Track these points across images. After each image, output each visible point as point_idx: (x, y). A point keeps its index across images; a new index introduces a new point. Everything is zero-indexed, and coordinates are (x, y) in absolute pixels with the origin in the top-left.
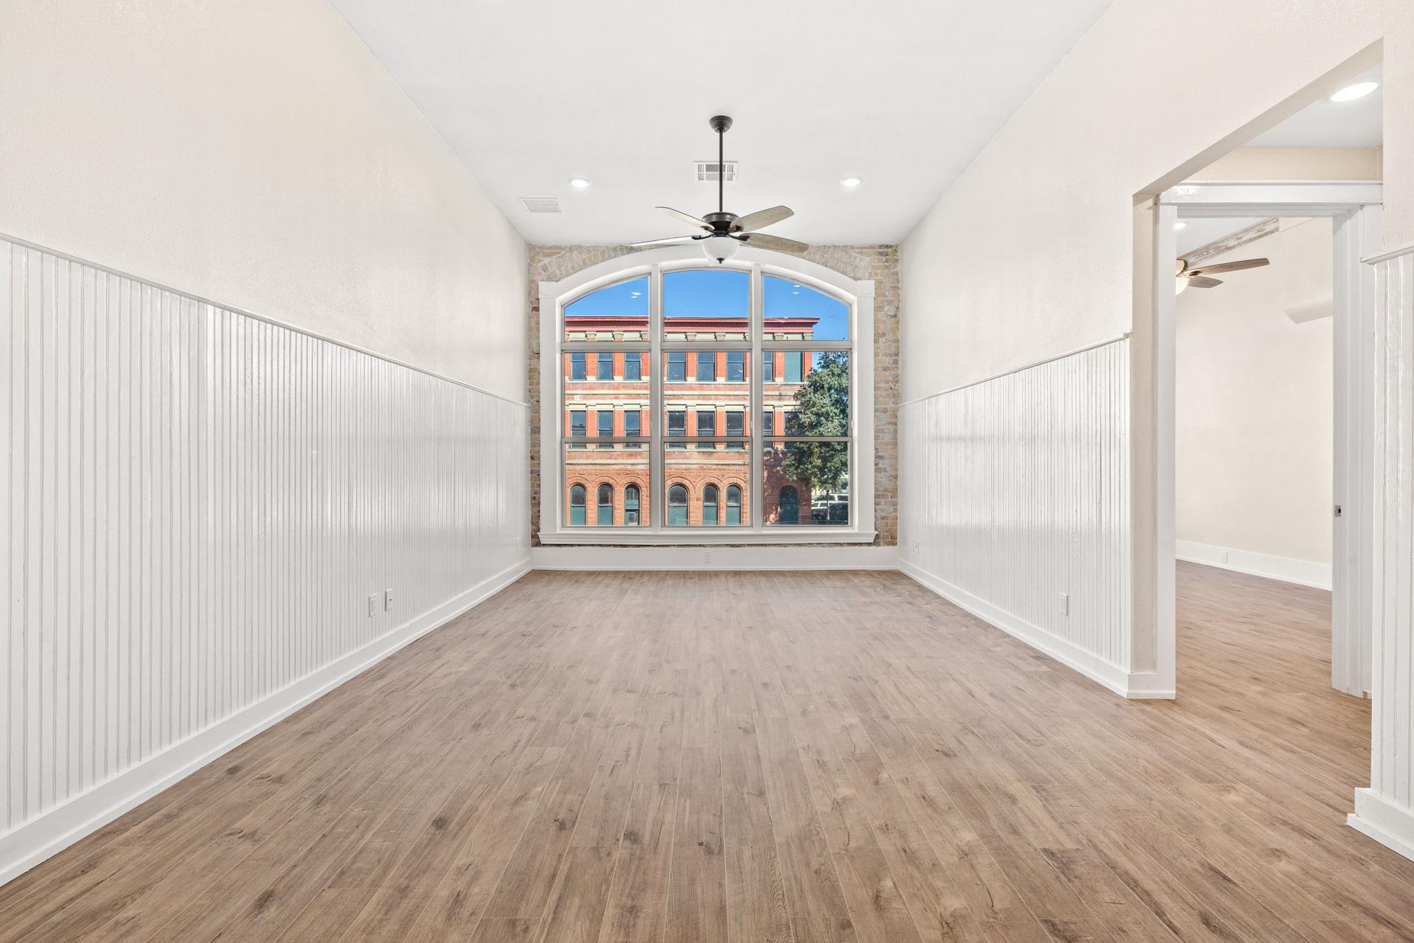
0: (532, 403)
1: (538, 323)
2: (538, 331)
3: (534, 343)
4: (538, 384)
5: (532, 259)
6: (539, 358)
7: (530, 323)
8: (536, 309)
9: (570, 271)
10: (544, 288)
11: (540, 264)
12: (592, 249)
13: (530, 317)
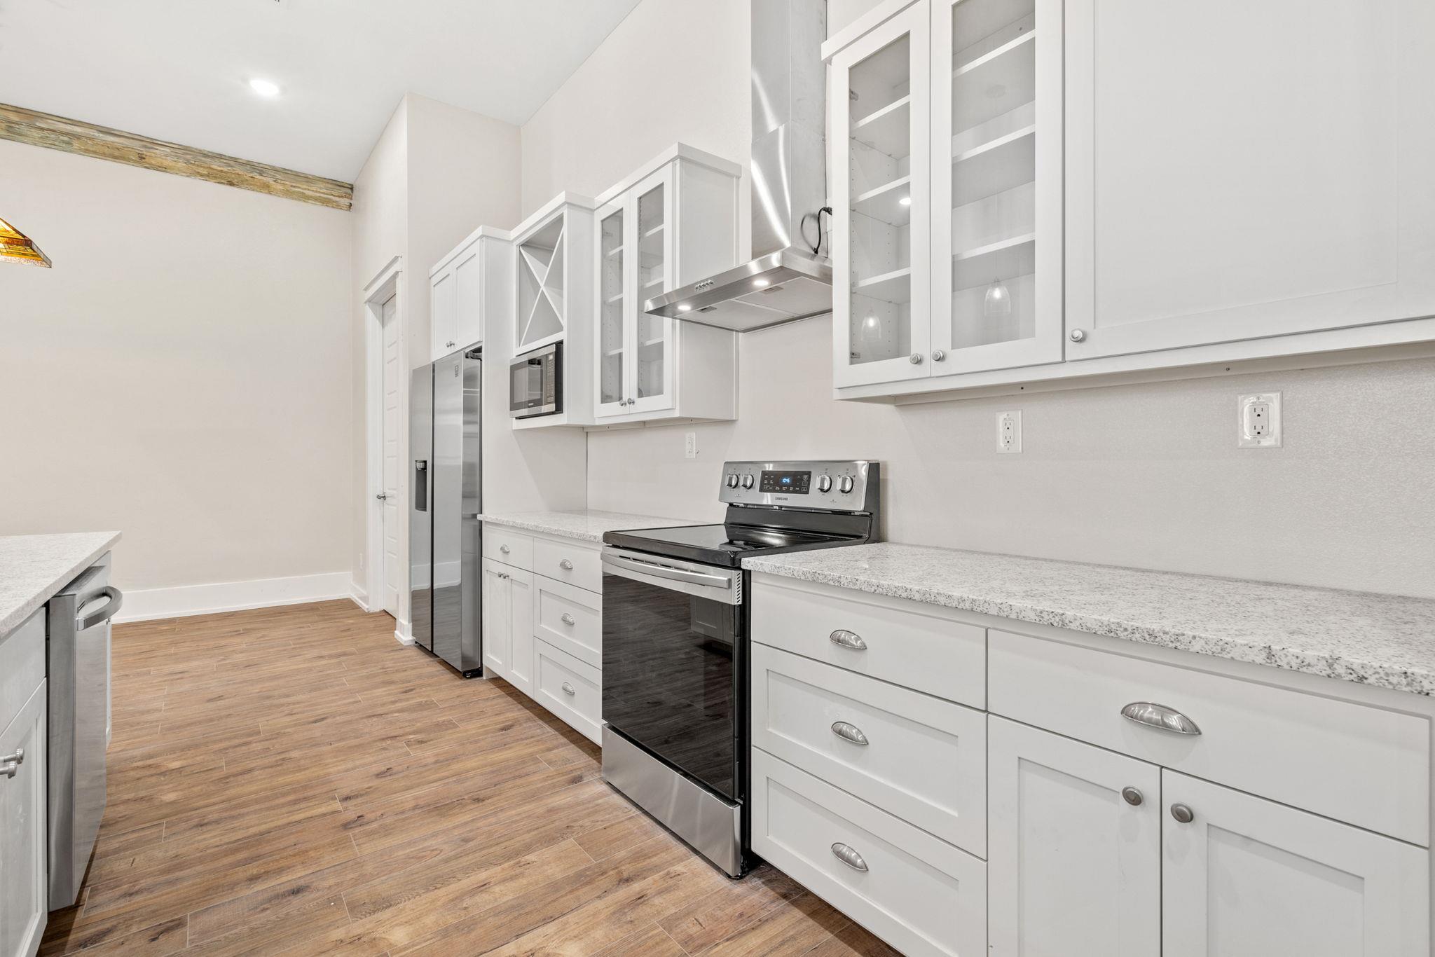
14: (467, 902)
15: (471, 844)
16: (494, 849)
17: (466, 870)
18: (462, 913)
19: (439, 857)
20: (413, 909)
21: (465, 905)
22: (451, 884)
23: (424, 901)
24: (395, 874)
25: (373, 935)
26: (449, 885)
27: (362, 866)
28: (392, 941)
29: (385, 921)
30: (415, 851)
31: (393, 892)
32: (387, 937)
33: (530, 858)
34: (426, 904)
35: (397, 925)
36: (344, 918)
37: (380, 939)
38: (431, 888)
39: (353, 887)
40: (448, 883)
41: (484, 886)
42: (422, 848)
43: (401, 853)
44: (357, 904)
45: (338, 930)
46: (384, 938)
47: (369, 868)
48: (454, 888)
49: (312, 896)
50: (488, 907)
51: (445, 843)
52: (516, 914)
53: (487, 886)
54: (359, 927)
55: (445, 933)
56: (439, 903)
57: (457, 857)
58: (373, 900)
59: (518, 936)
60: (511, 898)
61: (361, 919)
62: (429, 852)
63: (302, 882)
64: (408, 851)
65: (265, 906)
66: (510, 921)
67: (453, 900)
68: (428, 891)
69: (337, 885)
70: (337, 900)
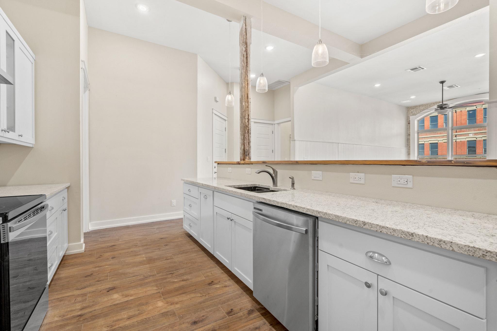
0: (408, 147)
1: (410, 127)
2: (410, 128)
3: (409, 132)
4: (410, 142)
5: (408, 111)
6: (410, 136)
7: (407, 127)
8: (409, 123)
9: (419, 112)
10: (411, 118)
11: (411, 111)
12: (426, 105)
13: (407, 126)
14: (137, 312)
17: (132, 326)
18: (140, 309)
20: (155, 311)
21: (138, 311)
22: (140, 320)
24: (160, 327)
25: (167, 305)
26: (141, 320)
28: (162, 302)
29: (164, 308)
31: (161, 319)
34: (150, 313)
35: (160, 307)
36: (177, 311)
37: (166, 303)
38: (148, 319)
39: (175, 323)
40: (141, 321)
41: (129, 318)
44: (173, 315)
45: (178, 307)
46: (164, 303)
48: (139, 318)
49: (189, 320)
50: (132, 310)
52: (124, 307)
53: (128, 318)
54: (172, 308)
55: (147, 303)
56: (146, 313)
58: (168, 316)
60: (123, 313)
61: (171, 310)
63: (194, 327)
65: (203, 318)
66: (127, 305)
67: (142, 314)
68: (149, 318)
69: (181, 324)
70: (181, 318)
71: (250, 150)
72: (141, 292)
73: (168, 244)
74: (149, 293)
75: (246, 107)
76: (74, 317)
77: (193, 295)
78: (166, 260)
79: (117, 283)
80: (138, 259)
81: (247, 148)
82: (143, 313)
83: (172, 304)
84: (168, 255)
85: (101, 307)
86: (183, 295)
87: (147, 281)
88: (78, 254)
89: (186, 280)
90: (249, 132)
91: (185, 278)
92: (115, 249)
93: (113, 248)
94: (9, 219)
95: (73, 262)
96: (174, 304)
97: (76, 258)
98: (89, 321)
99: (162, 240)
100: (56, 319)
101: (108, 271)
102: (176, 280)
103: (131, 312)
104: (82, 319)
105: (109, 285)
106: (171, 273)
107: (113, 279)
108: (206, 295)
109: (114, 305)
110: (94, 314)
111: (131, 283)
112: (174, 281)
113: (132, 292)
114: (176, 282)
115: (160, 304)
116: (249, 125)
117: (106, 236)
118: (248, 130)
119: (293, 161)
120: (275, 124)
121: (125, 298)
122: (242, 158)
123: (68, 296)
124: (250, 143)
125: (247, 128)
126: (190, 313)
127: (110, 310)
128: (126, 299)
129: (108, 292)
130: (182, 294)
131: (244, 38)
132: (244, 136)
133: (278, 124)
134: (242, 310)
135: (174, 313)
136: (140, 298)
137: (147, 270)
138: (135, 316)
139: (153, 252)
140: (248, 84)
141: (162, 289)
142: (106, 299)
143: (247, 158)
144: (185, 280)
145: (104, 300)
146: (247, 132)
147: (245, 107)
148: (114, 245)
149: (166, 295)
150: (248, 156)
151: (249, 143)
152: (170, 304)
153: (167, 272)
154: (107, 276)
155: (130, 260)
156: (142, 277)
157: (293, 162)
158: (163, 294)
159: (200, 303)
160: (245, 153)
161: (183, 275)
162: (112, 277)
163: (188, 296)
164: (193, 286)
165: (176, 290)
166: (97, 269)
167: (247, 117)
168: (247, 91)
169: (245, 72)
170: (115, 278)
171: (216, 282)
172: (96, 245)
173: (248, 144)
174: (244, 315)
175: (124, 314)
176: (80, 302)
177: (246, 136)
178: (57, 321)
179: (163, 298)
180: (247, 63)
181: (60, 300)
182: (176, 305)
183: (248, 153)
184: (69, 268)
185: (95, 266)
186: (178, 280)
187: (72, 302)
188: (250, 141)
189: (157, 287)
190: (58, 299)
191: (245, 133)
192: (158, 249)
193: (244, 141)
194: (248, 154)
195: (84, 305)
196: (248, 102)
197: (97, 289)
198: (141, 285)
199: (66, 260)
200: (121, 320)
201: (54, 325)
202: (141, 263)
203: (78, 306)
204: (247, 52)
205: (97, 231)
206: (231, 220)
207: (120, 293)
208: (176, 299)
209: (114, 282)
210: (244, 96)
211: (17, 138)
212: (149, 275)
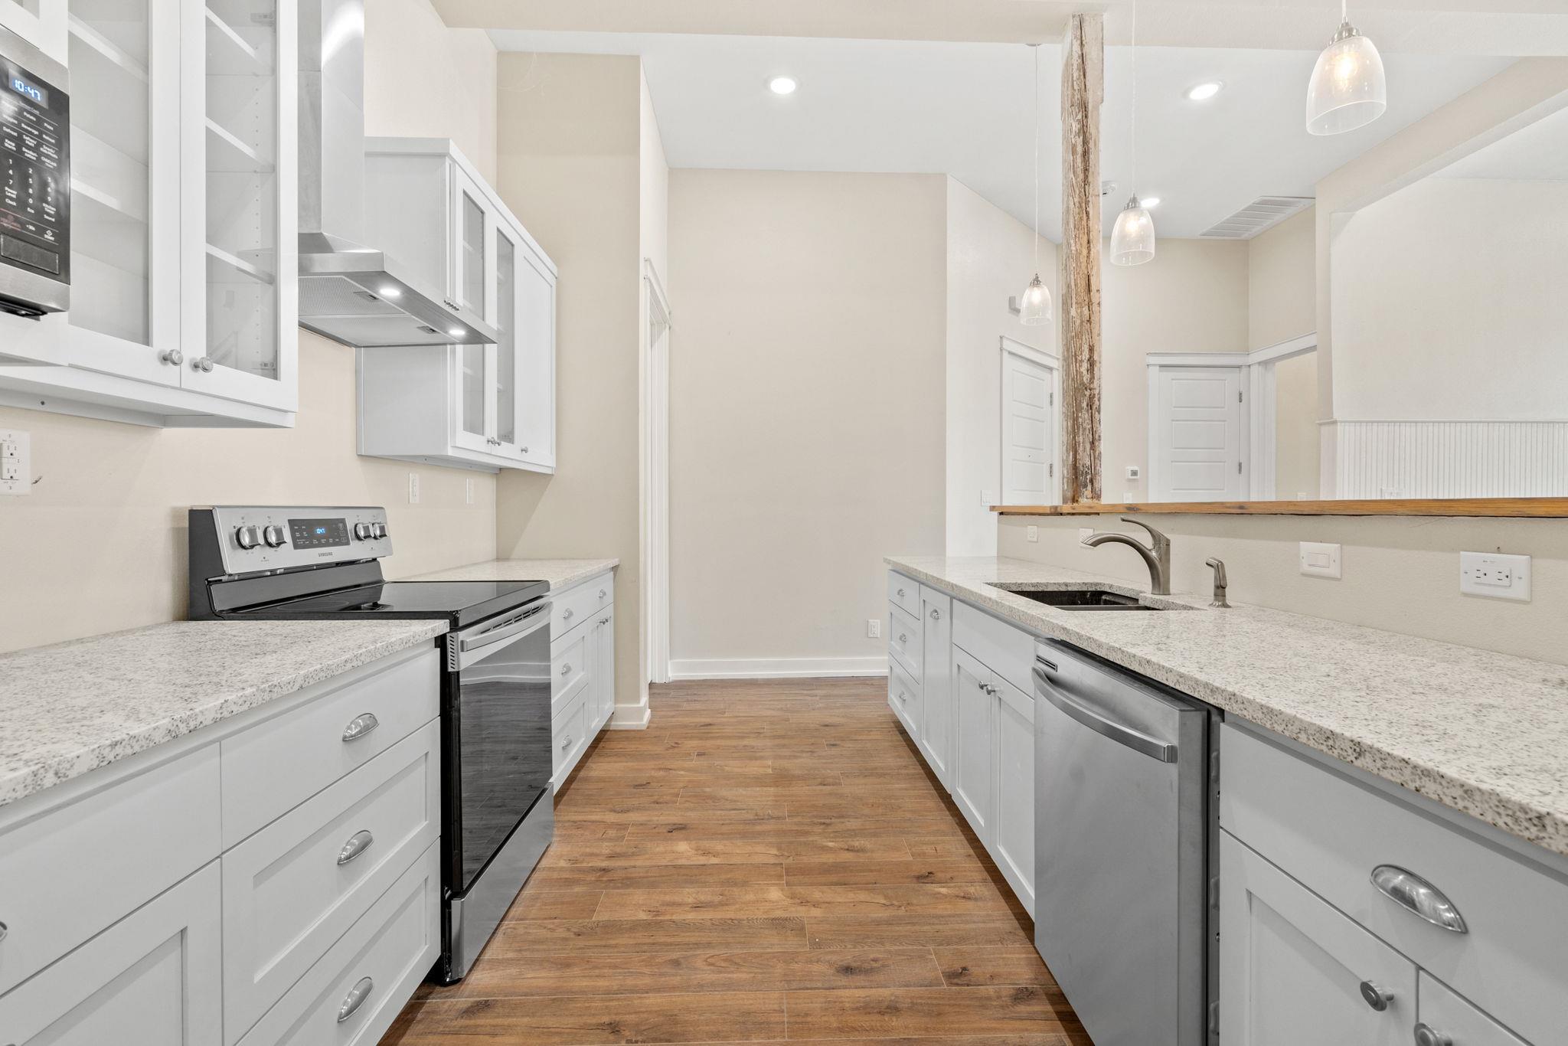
14: (717, 899)
15: (675, 955)
16: (663, 940)
17: (699, 927)
18: (726, 893)
19: (711, 952)
20: (758, 909)
21: (721, 897)
22: (718, 919)
23: (747, 912)
24: (758, 950)
25: (791, 901)
26: (721, 919)
27: (785, 975)
28: (780, 892)
29: (781, 908)
30: (729, 973)
31: (766, 932)
32: (782, 896)
33: (642, 916)
34: (746, 910)
35: (773, 902)
36: (811, 924)
37: (788, 897)
38: (736, 922)
39: (797, 953)
40: (721, 921)
41: (697, 907)
42: (721, 972)
43: (744, 976)
44: (798, 932)
45: (815, 915)
46: (784, 896)
47: (779, 969)
48: (718, 915)
49: (834, 958)
50: (707, 889)
51: (696, 969)
52: (693, 878)
53: (695, 905)
54: (801, 912)
55: (745, 884)
56: (737, 906)
57: (697, 945)
58: (785, 930)
59: (704, 865)
60: (687, 890)
61: (797, 917)
62: (718, 964)
63: (843, 980)
64: (735, 975)
65: (875, 965)
66: (700, 875)
67: (727, 905)
68: (740, 920)
69: (811, 962)
70: (816, 945)
71: (1098, 468)
72: (738, 852)
73: (838, 742)
74: (758, 859)
75: (1082, 322)
76: (593, 870)
77: (863, 896)
78: (821, 784)
79: (692, 816)
80: (754, 768)
81: (1085, 460)
82: (730, 904)
83: (804, 902)
84: (829, 771)
85: (648, 863)
86: (839, 889)
87: (758, 828)
88: (634, 731)
89: (858, 851)
90: (1094, 407)
91: (856, 845)
92: (711, 733)
93: (707, 731)
94: (461, 624)
95: (621, 748)
96: (809, 904)
97: (627, 739)
98: (618, 888)
99: (827, 729)
100: (562, 863)
101: (681, 785)
102: (831, 844)
103: (705, 895)
104: (605, 879)
105: (675, 818)
106: (824, 823)
107: (687, 805)
108: (900, 906)
109: (674, 867)
110: (629, 875)
111: (723, 824)
112: (825, 844)
113: (719, 846)
114: (831, 849)
115: (775, 894)
116: (1095, 383)
117: (699, 699)
118: (1091, 398)
119: (1228, 505)
120: (1249, 366)
121: (701, 858)
122: (1069, 494)
123: (593, 822)
124: (1097, 444)
125: (1087, 393)
126: (842, 941)
127: (664, 876)
128: (703, 860)
129: (669, 832)
130: (836, 884)
131: (1076, 87)
132: (1075, 420)
133: (1265, 364)
134: (996, 982)
135: (803, 929)
136: (732, 867)
137: (768, 801)
138: (711, 906)
139: (795, 757)
140: (1089, 242)
141: (791, 858)
142: (661, 849)
143: (1086, 493)
144: (856, 849)
145: (658, 849)
146: (1084, 405)
147: (1078, 322)
148: (710, 725)
149: (794, 875)
150: (1089, 487)
151: (1092, 443)
152: (799, 901)
153: (815, 817)
154: (677, 795)
155: (734, 766)
156: (752, 817)
157: (1229, 508)
158: (789, 871)
159: (878, 923)
160: (1076, 477)
161: (854, 833)
162: (688, 799)
163: (851, 895)
164: (872, 871)
165: (826, 869)
166: (662, 773)
167: (1088, 356)
168: (1087, 267)
169: (1077, 204)
170: (692, 803)
171: (939, 875)
172: (673, 717)
173: (1088, 446)
174: (999, 997)
175: (689, 895)
176: (610, 840)
177: (1080, 420)
178: (562, 869)
179: (784, 882)
180: (1086, 170)
181: (578, 825)
182: (813, 908)
183: (1088, 477)
184: (609, 759)
185: (660, 766)
186: (836, 845)
187: (597, 836)
188: (1097, 437)
189: (779, 849)
190: (575, 822)
191: (1079, 409)
192: (808, 752)
193: (1074, 438)
194: (1092, 481)
195: (618, 850)
196: (1090, 304)
197: (649, 821)
198: (744, 835)
199: (609, 740)
200: (680, 905)
201: (555, 875)
202: (759, 781)
203: (606, 848)
204: (1088, 134)
205: (685, 683)
206: (989, 692)
207: (694, 842)
208: (817, 894)
209: (688, 814)
210: (1073, 287)
211: (518, 455)
212: (769, 815)
